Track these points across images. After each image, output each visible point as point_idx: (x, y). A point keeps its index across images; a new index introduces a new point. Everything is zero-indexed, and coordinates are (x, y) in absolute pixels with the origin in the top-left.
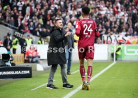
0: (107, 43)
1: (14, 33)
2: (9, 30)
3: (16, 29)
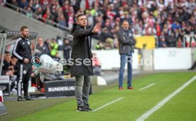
0: (190, 46)
1: (66, 35)
2: (59, 32)
3: (68, 31)
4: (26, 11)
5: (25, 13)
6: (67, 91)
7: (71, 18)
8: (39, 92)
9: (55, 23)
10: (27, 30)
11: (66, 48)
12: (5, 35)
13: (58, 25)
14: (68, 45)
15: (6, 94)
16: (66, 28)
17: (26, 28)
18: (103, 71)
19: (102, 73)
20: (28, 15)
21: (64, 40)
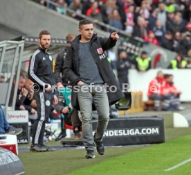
4: (56, 4)
5: (54, 8)
6: (123, 137)
7: (130, 15)
8: (77, 139)
9: (103, 24)
10: (48, 37)
11: (122, 66)
12: (22, 44)
13: (108, 26)
14: (124, 60)
15: (22, 141)
16: (122, 32)
17: (47, 34)
18: (183, 103)
19: (181, 108)
20: (59, 10)
21: (119, 51)
